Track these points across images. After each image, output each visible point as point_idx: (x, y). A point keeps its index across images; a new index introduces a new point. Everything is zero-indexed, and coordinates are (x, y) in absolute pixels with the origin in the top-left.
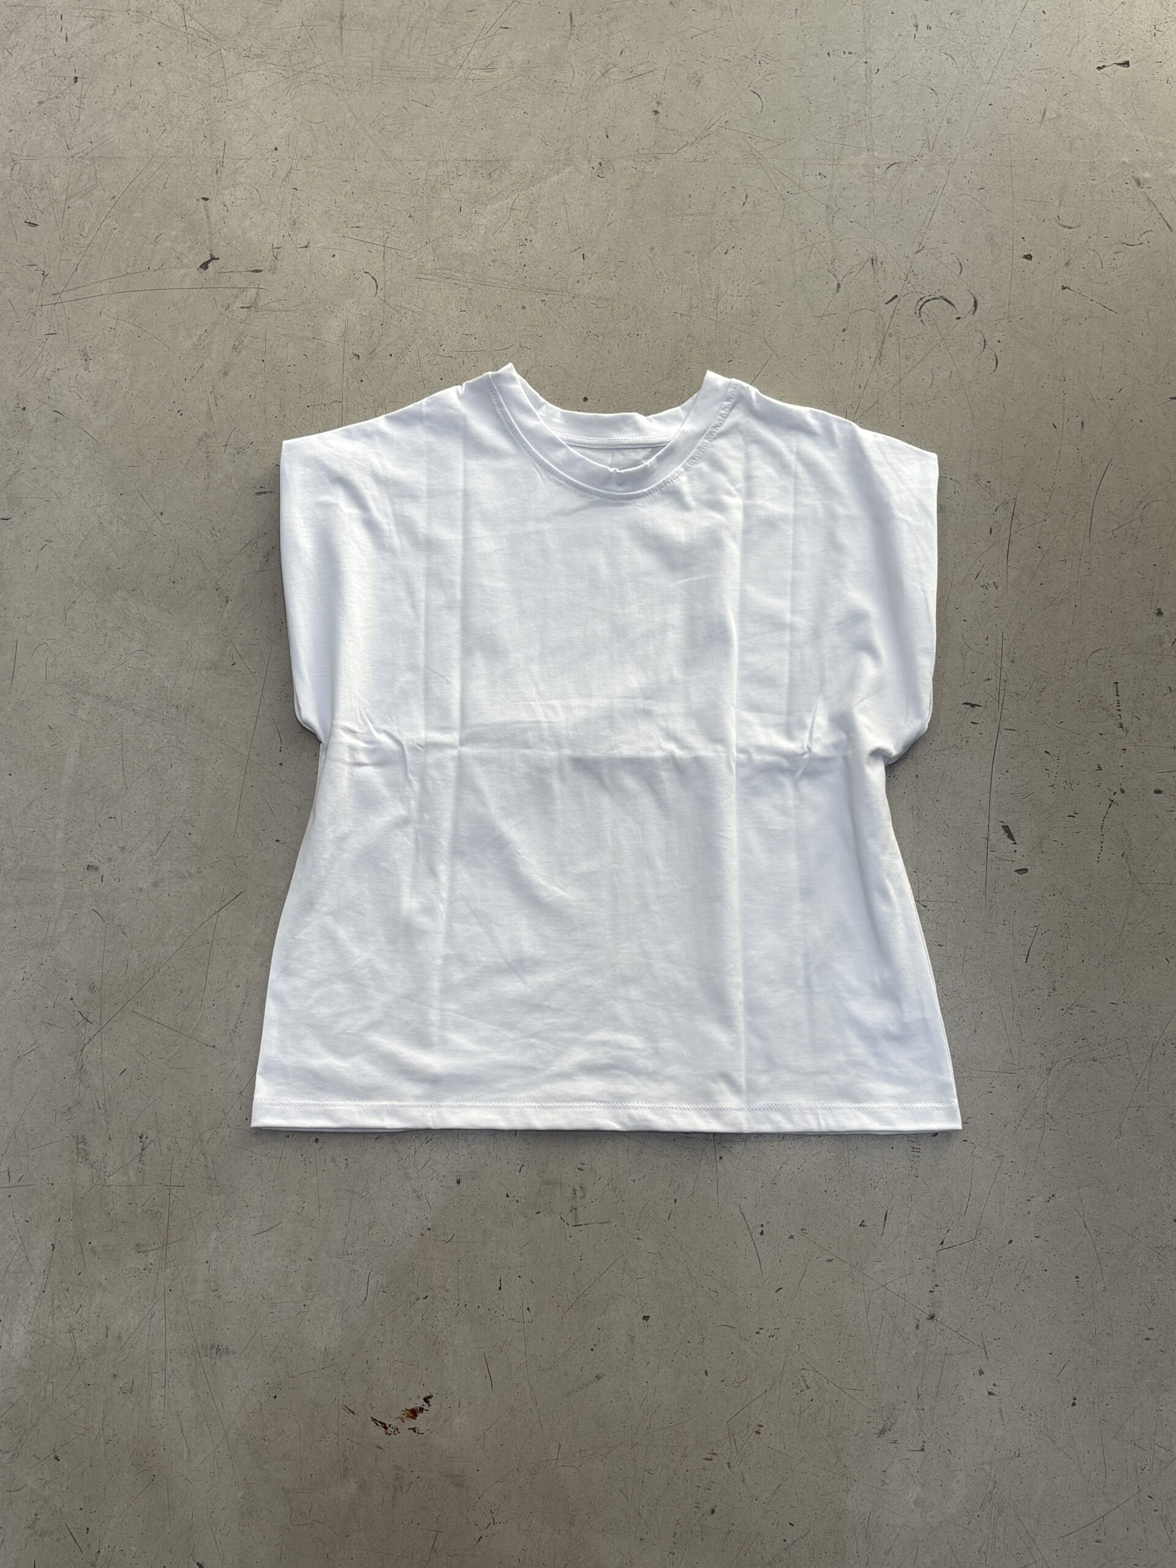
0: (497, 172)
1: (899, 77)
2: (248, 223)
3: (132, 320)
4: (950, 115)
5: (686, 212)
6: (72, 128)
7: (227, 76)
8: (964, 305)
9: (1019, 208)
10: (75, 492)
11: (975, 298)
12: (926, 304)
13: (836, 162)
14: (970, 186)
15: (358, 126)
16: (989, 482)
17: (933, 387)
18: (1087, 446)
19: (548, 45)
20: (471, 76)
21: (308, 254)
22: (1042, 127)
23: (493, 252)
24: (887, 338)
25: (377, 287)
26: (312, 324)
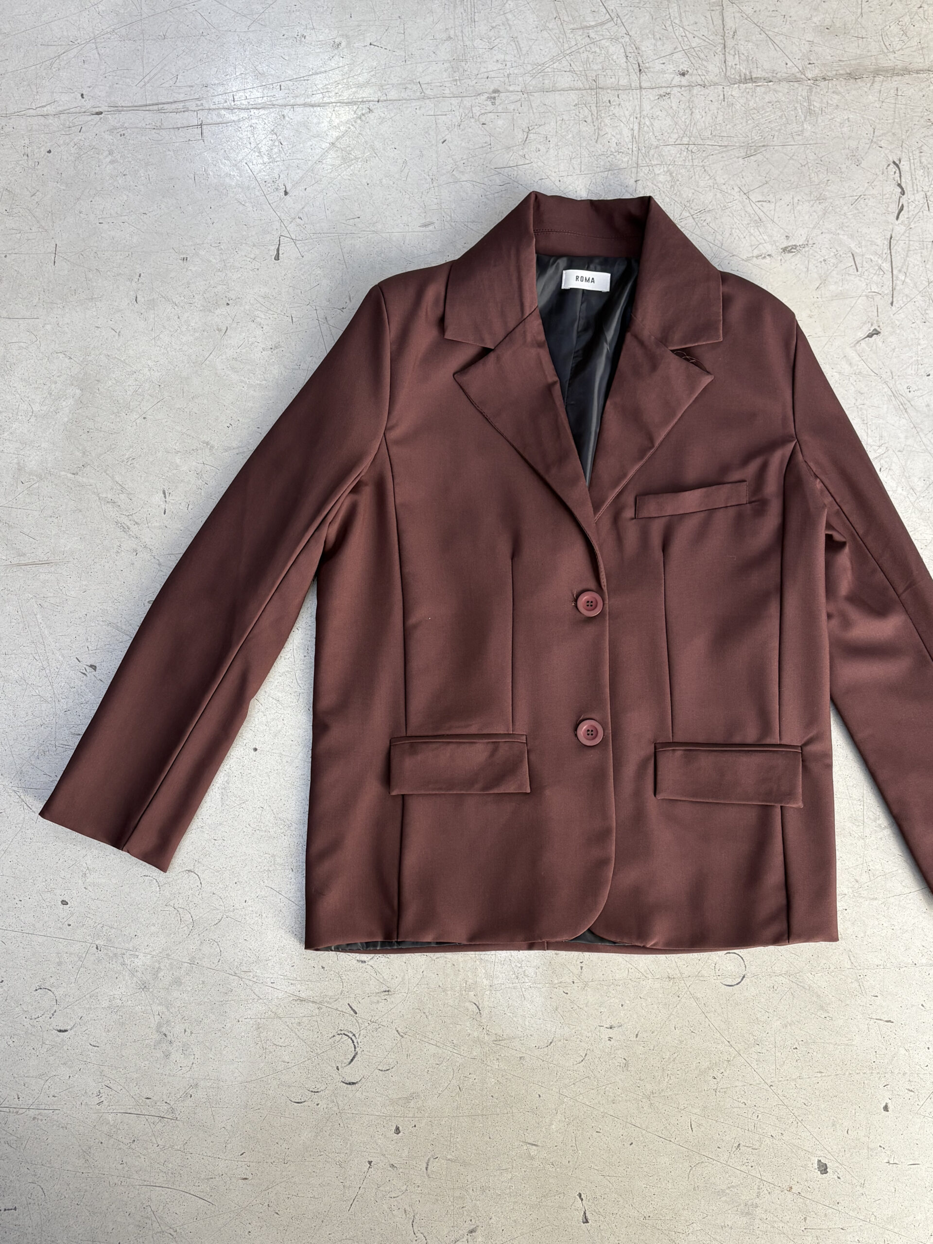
1: (561, 1013)
8: (350, 1073)
9: (444, 1122)
14: (462, 1078)
17: (274, 1047)
18: (225, 1182)
22: (521, 1143)
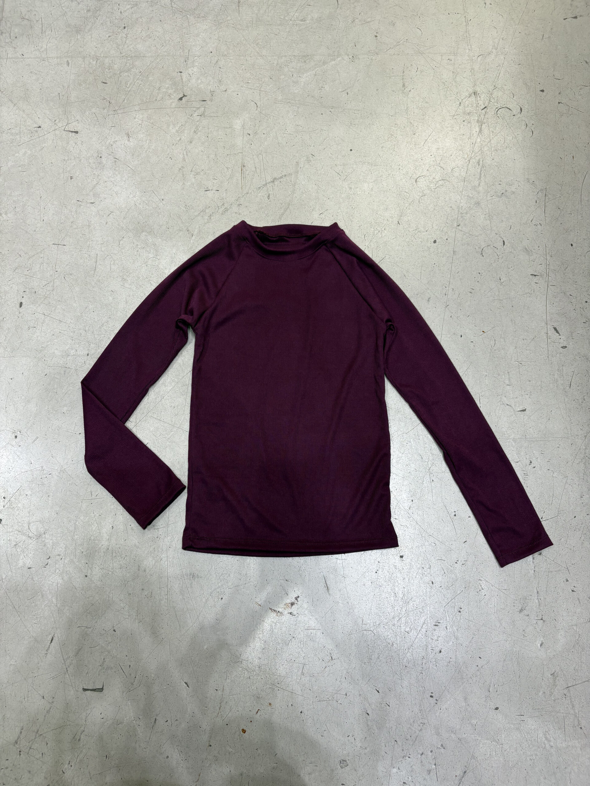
0: (308, 60)
2: (199, 81)
3: (149, 121)
4: (502, 37)
5: (392, 75)
6: (122, 46)
7: (190, 24)
10: (124, 192)
11: (520, 107)
12: (499, 110)
13: (456, 54)
15: (247, 43)
16: (533, 182)
19: (328, 11)
20: (295, 23)
21: (227, 94)
23: (308, 92)
24: (483, 125)
25: (257, 106)
26: (228, 122)
